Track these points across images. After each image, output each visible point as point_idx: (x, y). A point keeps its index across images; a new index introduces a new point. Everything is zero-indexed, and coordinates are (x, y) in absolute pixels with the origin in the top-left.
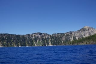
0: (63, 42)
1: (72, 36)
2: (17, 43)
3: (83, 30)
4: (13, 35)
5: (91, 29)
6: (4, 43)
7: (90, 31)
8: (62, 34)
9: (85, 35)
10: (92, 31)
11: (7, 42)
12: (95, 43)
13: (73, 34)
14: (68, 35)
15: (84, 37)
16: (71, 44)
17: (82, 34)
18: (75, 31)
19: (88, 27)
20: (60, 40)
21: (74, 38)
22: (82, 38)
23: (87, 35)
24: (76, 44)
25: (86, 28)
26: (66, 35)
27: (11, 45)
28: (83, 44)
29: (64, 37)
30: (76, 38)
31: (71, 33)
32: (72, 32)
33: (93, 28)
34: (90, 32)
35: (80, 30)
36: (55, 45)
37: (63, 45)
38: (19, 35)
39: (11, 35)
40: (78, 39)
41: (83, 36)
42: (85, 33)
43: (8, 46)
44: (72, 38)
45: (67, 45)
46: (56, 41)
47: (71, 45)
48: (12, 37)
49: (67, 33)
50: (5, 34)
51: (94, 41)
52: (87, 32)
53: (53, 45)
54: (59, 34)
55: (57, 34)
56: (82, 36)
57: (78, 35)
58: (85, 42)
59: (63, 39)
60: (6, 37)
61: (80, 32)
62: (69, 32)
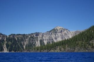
0: (24, 47)
1: (39, 39)
3: (55, 31)
5: (65, 32)
7: (63, 33)
8: (24, 35)
9: (56, 39)
10: (66, 34)
12: (72, 49)
13: (40, 36)
14: (32, 38)
15: (55, 41)
17: (53, 36)
19: (61, 28)
20: (21, 44)
21: (41, 41)
22: (52, 42)
23: (59, 39)
24: (46, 51)
25: (58, 29)
26: (29, 36)
28: (56, 51)
29: (26, 40)
30: (44, 43)
31: (37, 34)
32: (39, 33)
33: (67, 30)
34: (64, 35)
35: (51, 31)
36: (13, 52)
40: (47, 43)
41: (54, 39)
42: (57, 35)
44: (39, 41)
46: (15, 45)
49: (32, 34)
51: (70, 47)
52: (59, 34)
53: (10, 51)
54: (20, 35)
55: (18, 35)
56: (52, 39)
57: (47, 38)
58: (58, 49)
59: (25, 43)
61: (50, 33)
62: (34, 34)
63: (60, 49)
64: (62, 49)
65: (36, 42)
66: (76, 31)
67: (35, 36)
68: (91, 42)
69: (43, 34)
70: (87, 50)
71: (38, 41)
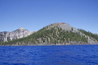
1: (7, 36)
3: (18, 31)
5: (26, 31)
9: (19, 36)
13: (8, 34)
14: (1, 35)
16: (3, 44)
17: (17, 35)
18: (10, 32)
19: (23, 28)
21: (8, 38)
22: (17, 39)
23: (22, 37)
24: (8, 45)
25: (21, 29)
30: (10, 39)
31: (5, 33)
32: (7, 32)
33: (27, 30)
34: (25, 34)
35: (16, 31)
40: (13, 39)
41: (18, 37)
42: (20, 34)
49: (1, 32)
51: (25, 43)
52: (22, 33)
56: (17, 37)
57: (12, 36)
61: (15, 32)
62: (3, 32)
63: (18, 44)
64: (20, 44)
65: (4, 39)
66: (33, 31)
67: (4, 34)
68: (38, 39)
69: (10, 33)
70: (34, 45)
71: (5, 38)
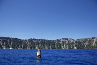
2: (48, 47)
4: (46, 40)
6: (39, 46)
11: (42, 46)
27: (44, 48)
37: (86, 49)
38: (50, 40)
39: (45, 40)
43: (42, 48)
45: (89, 49)
47: (93, 49)
48: (45, 42)
50: (40, 40)
60: (40, 42)
